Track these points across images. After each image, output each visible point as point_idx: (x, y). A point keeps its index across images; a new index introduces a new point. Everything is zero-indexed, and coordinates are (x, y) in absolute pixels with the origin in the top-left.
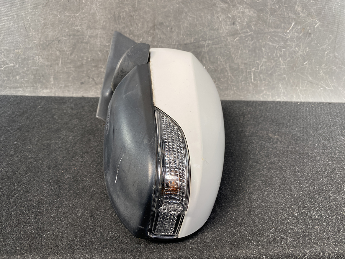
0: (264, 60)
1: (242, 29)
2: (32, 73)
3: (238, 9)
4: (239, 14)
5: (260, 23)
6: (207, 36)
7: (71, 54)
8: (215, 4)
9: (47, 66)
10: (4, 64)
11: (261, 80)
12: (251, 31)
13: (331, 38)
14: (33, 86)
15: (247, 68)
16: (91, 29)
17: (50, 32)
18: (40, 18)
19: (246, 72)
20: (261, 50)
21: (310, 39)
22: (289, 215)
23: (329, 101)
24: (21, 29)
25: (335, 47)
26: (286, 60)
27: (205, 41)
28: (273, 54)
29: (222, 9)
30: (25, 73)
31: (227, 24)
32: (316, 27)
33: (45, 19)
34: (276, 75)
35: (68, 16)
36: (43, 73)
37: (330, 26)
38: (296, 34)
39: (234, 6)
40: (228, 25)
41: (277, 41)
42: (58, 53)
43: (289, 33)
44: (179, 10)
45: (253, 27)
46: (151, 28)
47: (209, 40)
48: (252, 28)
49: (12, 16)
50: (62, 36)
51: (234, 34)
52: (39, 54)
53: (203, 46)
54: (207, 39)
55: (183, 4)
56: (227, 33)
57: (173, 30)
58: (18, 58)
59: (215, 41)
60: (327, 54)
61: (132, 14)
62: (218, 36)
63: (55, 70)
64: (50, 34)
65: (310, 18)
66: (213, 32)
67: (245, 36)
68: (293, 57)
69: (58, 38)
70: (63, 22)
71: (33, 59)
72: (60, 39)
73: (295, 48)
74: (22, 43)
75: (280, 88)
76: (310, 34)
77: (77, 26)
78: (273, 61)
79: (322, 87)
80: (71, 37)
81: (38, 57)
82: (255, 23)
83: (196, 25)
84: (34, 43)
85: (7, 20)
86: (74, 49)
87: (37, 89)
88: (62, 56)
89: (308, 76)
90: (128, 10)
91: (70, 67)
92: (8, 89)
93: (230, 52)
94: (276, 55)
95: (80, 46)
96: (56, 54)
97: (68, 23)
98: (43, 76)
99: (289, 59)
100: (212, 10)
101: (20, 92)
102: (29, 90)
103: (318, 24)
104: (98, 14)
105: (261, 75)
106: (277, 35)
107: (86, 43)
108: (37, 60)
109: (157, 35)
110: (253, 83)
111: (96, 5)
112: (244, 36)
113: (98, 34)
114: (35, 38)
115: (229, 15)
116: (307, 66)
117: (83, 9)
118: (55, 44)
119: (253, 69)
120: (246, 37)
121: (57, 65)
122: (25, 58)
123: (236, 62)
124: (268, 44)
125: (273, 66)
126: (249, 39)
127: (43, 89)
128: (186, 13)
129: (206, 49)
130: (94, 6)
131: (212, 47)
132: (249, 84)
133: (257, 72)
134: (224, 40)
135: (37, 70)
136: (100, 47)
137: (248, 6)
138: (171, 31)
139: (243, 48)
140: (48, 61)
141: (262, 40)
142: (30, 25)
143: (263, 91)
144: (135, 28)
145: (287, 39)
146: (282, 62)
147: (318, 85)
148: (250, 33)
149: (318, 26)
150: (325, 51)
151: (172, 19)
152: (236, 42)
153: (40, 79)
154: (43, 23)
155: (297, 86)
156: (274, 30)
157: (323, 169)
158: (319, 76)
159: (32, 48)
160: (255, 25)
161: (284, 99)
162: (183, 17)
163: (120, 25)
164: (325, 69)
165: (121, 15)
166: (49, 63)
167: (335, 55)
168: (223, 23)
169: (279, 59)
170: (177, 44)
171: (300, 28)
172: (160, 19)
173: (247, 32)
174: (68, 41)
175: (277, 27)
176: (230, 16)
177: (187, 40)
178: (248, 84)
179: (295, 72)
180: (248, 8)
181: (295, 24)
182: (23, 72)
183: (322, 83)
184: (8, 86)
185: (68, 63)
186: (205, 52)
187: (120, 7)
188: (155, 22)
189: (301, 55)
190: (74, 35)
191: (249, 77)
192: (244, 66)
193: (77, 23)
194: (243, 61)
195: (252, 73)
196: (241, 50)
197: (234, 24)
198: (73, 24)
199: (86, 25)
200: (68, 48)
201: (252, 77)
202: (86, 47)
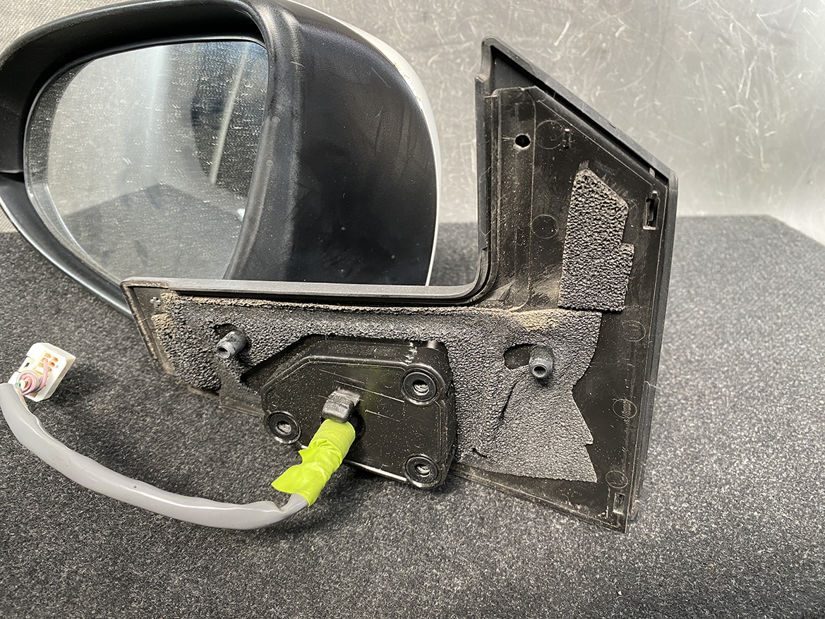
1: (446, 33)
5: (490, 20)
12: (469, 38)
13: (647, 64)
15: (459, 139)
19: (458, 147)
21: (604, 65)
22: (644, 544)
25: (655, 86)
31: (408, 16)
32: (617, 35)
37: (646, 35)
38: (574, 51)
40: (412, 22)
43: (558, 48)
45: (473, 28)
48: (471, 30)
51: (428, 45)
56: (409, 42)
60: (639, 103)
65: (605, 13)
67: (454, 52)
73: (571, 87)
76: (605, 52)
82: (478, 17)
103: (621, 29)
106: (531, 52)
112: (451, 51)
119: (475, 141)
120: (457, 54)
126: (463, 60)
132: (465, 178)
139: (448, 84)
145: (554, 64)
148: (468, 44)
149: (622, 32)
150: (636, 95)
152: (431, 66)
156: (525, 38)
157: (680, 397)
160: (479, 24)
167: (654, 106)
168: (398, 13)
171: (583, 37)
173: (460, 43)
175: (531, 31)
178: (462, 181)
181: (573, 26)
191: (465, 160)
192: (453, 133)
194: (451, 119)
195: (472, 151)
196: (444, 89)
197: (425, 18)
201: (473, 162)
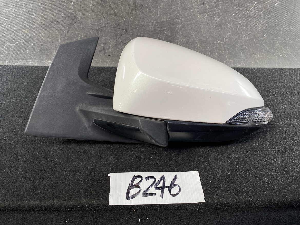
0: (229, 33)
1: (211, 8)
2: (38, 47)
5: (226, 3)
6: (180, 15)
7: (68, 32)
9: (49, 42)
10: (15, 41)
11: (225, 50)
12: (218, 9)
13: (288, 15)
14: (40, 58)
15: (213, 41)
16: (82, 11)
17: (49, 14)
18: (40, 4)
19: (213, 43)
20: (227, 25)
21: (270, 16)
23: (281, 67)
24: (25, 13)
25: (291, 22)
26: (247, 33)
27: (179, 19)
28: (236, 29)
30: (33, 48)
31: (198, 3)
32: (275, 5)
33: (43, 4)
34: (238, 46)
36: (47, 48)
37: (288, 5)
38: (257, 12)
40: (199, 5)
41: (240, 18)
42: (57, 31)
43: (251, 11)
46: (133, 10)
47: (182, 17)
48: (219, 7)
49: (17, 2)
50: (59, 18)
51: (204, 12)
52: (42, 32)
53: (177, 23)
54: (181, 17)
56: (198, 11)
57: (151, 10)
58: (26, 36)
59: (187, 18)
60: (284, 28)
62: (190, 15)
64: (49, 16)
66: (185, 11)
68: (253, 31)
69: (56, 19)
70: (59, 7)
71: (38, 37)
72: (57, 20)
73: (256, 23)
74: (28, 25)
75: (241, 56)
76: (270, 11)
77: (70, 9)
78: (236, 34)
79: (277, 54)
80: (67, 18)
81: (42, 35)
82: (222, 3)
83: (171, 6)
84: (37, 24)
85: (13, 6)
86: (69, 28)
87: (43, 60)
88: (61, 34)
89: (266, 46)
92: (20, 60)
93: (200, 28)
94: (239, 29)
95: (75, 26)
96: (56, 33)
97: (63, 7)
98: (47, 50)
99: (250, 33)
101: (30, 63)
102: (37, 61)
103: (277, 3)
105: (225, 46)
106: (241, 13)
107: (79, 23)
108: (41, 38)
109: (138, 15)
110: (218, 53)
112: (212, 13)
113: (88, 16)
114: (38, 20)
116: (266, 38)
118: (54, 24)
119: (219, 41)
120: (214, 14)
121: (57, 41)
122: (31, 36)
123: (204, 36)
124: (233, 20)
125: (236, 38)
126: (216, 16)
127: (48, 60)
129: (180, 26)
131: (185, 24)
132: (215, 53)
133: (222, 44)
134: (195, 18)
135: (42, 45)
136: (91, 26)
138: (150, 12)
139: (210, 24)
140: (50, 38)
141: (227, 17)
142: (32, 10)
143: (226, 59)
144: (119, 10)
145: (250, 16)
146: (244, 35)
147: (273, 53)
149: (277, 5)
150: (282, 26)
152: (205, 19)
153: (44, 52)
154: (42, 8)
155: (255, 55)
156: (239, 8)
158: (275, 46)
159: (36, 28)
160: (222, 5)
161: (243, 65)
163: (106, 8)
164: (281, 40)
166: (51, 40)
167: (290, 29)
168: (194, 3)
169: (241, 33)
170: (155, 22)
171: (261, 7)
172: (140, 1)
173: (215, 11)
174: (64, 22)
175: (241, 6)
177: (164, 18)
179: (254, 43)
181: (257, 3)
182: (31, 47)
183: (277, 52)
184: (20, 58)
185: (66, 39)
186: (179, 28)
188: (135, 5)
189: (260, 29)
190: (69, 17)
191: (215, 47)
192: (211, 39)
193: (70, 7)
194: (211, 35)
195: (218, 45)
196: (209, 26)
197: (203, 4)
198: (67, 7)
199: (78, 8)
200: (65, 27)
201: (218, 48)
202: (80, 26)
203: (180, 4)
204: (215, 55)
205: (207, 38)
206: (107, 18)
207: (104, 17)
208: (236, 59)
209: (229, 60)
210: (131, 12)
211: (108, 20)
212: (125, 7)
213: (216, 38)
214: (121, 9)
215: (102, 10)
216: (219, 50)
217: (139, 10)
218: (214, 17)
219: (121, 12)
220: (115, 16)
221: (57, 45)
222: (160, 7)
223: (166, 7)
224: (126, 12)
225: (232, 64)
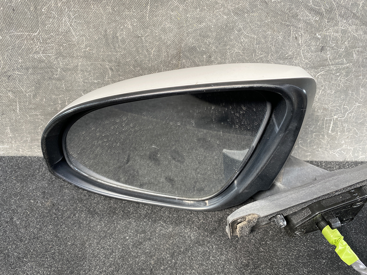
0: (357, 104)
1: (334, 59)
3: (336, 25)
4: (335, 34)
7: (35, 96)
8: (295, 16)
11: (343, 131)
12: (349, 61)
15: (325, 115)
16: (64, 57)
19: (323, 120)
20: (358, 89)
29: (307, 23)
35: (18, 37)
39: (330, 19)
40: (312, 52)
42: (10, 94)
44: (227, 26)
45: (355, 55)
46: (174, 57)
48: (353, 56)
50: (14, 70)
51: (319, 65)
55: (236, 14)
56: (307, 64)
57: (212, 58)
61: (138, 33)
63: (10, 119)
69: (5, 72)
70: (10, 47)
77: (37, 52)
80: (30, 70)
82: (361, 49)
83: (254, 51)
86: (38, 88)
88: (20, 99)
90: (130, 27)
91: (37, 115)
95: (49, 84)
96: (8, 97)
97: (19, 47)
100: (288, 26)
104: (74, 33)
105: (345, 125)
107: (59, 79)
110: (329, 135)
111: (69, 17)
113: (77, 66)
115: (317, 34)
117: (44, 25)
119: (335, 117)
120: (338, 70)
121: (12, 112)
126: (341, 74)
128: (239, 30)
130: (65, 19)
132: (324, 136)
133: (340, 121)
136: (84, 86)
137: (357, 22)
143: (342, 145)
144: (145, 56)
148: (348, 65)
151: (212, 41)
160: (360, 53)
162: (232, 38)
163: (117, 52)
165: (118, 35)
168: (304, 47)
172: (190, 41)
173: (342, 64)
174: (25, 77)
176: (319, 37)
178: (321, 136)
180: (356, 25)
185: (31, 109)
187: (116, 21)
188: (180, 47)
190: (34, 68)
191: (326, 126)
192: (322, 113)
193: (37, 48)
194: (324, 105)
195: (332, 122)
196: (323, 90)
197: (322, 49)
198: (29, 49)
199: (54, 51)
200: (28, 88)
201: (331, 128)
202: (59, 85)
203: (273, 48)
204: (323, 139)
205: (315, 111)
206: (118, 71)
207: (111, 69)
208: (360, 145)
209: (347, 147)
210: (171, 60)
211: (119, 75)
212: (159, 51)
213: (332, 111)
214: (150, 54)
215: (108, 55)
216: (331, 131)
217: (188, 58)
218: (338, 74)
219: (149, 61)
220: (134, 67)
221: (12, 119)
222: (232, 54)
223: (243, 53)
224: (160, 60)
225: (351, 153)
